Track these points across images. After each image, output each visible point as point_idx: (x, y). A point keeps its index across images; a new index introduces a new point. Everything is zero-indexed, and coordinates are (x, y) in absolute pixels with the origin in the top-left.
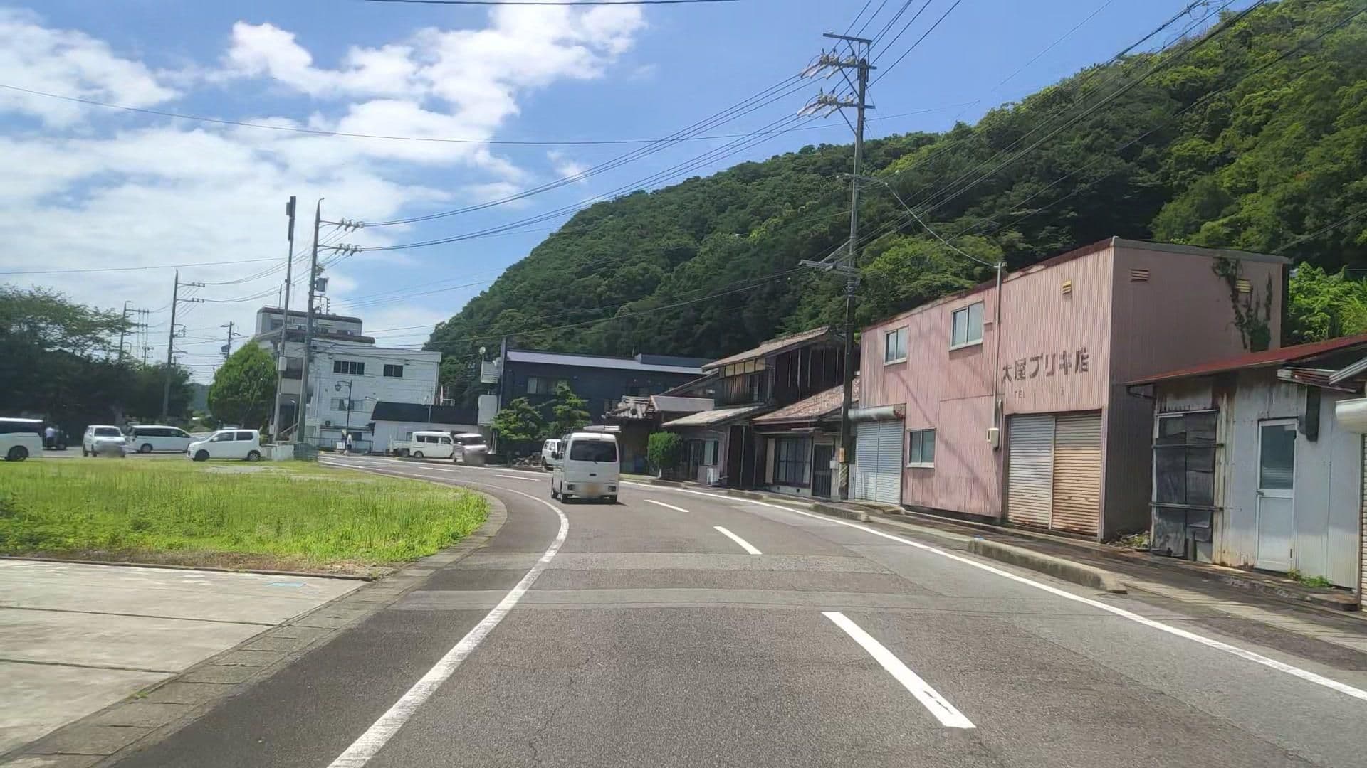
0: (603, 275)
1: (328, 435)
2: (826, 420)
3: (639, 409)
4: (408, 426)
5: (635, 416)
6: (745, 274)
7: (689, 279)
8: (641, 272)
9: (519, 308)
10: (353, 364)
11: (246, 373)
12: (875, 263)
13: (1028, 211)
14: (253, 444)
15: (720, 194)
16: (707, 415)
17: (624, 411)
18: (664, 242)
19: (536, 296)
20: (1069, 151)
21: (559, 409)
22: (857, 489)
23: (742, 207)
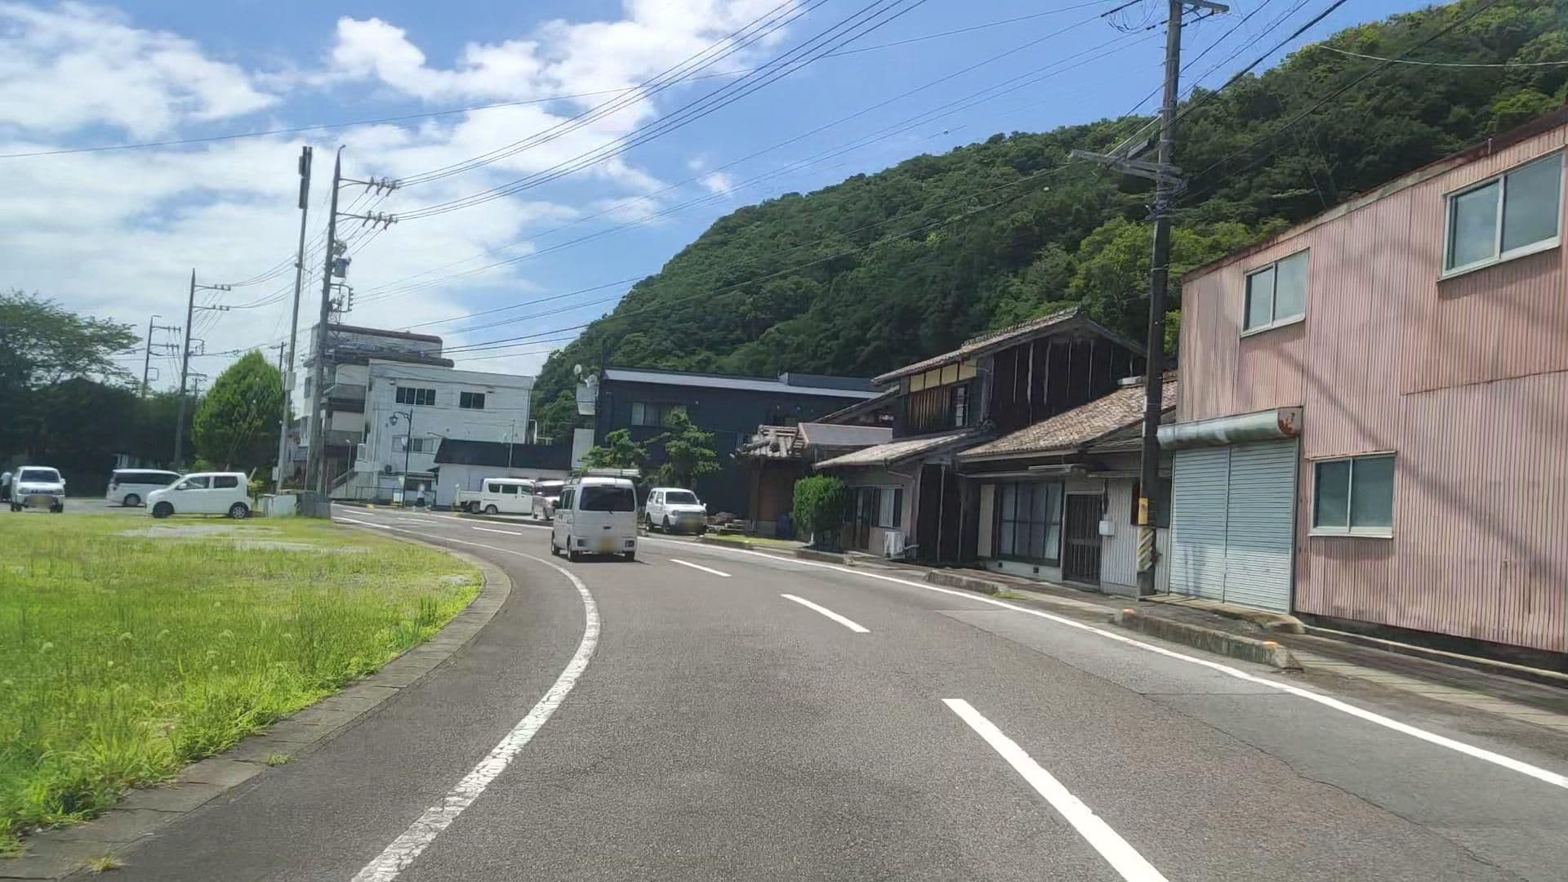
0: (747, 291)
1: (387, 483)
2: (1092, 451)
3: (782, 444)
4: (477, 471)
5: (777, 454)
6: (922, 281)
7: (851, 291)
8: (793, 286)
9: (645, 332)
10: (421, 391)
11: (243, 394)
12: (1105, 251)
13: (1297, 192)
14: (238, 494)
15: (889, 192)
16: (882, 449)
17: (761, 446)
18: (821, 251)
19: (666, 317)
20: (1352, 114)
21: (673, 447)
22: (1176, 573)
23: (917, 208)
